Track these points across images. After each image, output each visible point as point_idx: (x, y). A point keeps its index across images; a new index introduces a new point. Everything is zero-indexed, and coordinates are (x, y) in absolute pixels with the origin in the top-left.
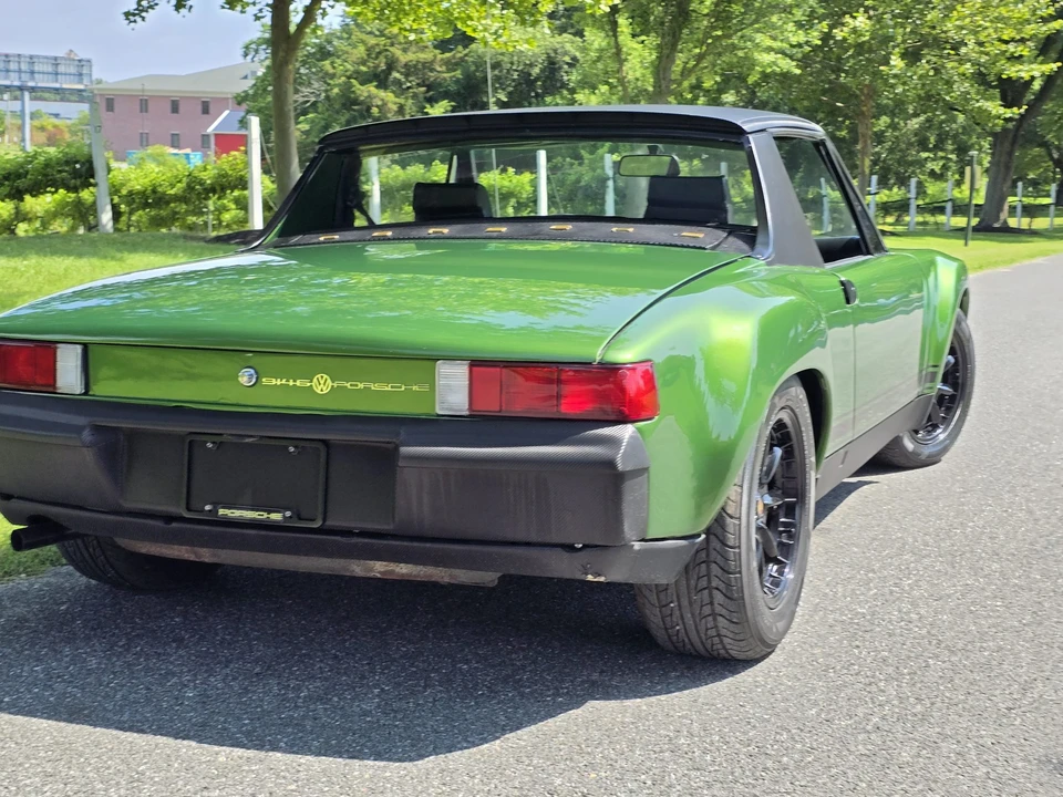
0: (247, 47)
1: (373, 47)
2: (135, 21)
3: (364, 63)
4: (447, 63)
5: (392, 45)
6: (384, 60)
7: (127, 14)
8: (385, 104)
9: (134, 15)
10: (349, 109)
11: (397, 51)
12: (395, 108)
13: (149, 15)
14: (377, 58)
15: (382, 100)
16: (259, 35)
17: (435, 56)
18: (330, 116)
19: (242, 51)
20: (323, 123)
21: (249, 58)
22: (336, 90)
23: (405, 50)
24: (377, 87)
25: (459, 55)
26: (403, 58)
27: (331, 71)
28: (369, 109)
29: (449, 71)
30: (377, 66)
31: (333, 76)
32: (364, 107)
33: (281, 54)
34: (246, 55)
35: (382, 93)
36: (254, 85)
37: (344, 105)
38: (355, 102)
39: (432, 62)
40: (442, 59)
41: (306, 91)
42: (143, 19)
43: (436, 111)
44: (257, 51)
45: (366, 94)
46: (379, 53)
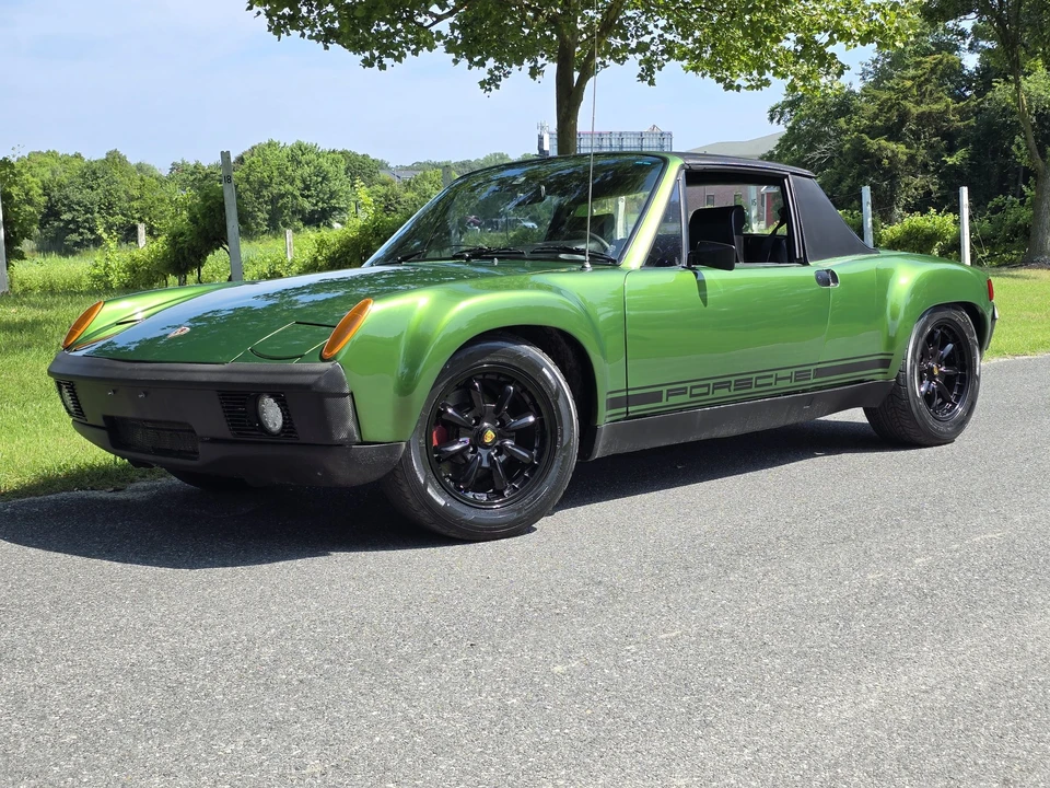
0: (772, 110)
1: (886, 101)
2: (490, 90)
3: (876, 116)
4: (959, 111)
5: (905, 98)
6: (896, 113)
7: (482, 84)
8: (895, 155)
9: (489, 84)
10: (861, 163)
11: (909, 105)
12: (905, 158)
13: (503, 82)
14: (889, 110)
15: (893, 151)
16: (783, 98)
17: (948, 106)
18: (842, 169)
19: (768, 115)
20: (836, 177)
21: (775, 121)
22: (848, 146)
23: (918, 103)
24: (887, 140)
25: (973, 104)
26: (915, 110)
27: (845, 127)
28: (880, 161)
29: (962, 120)
30: (888, 119)
31: (845, 132)
32: (875, 159)
33: (564, 110)
34: (772, 119)
35: (892, 146)
36: (779, 145)
37: (855, 159)
38: (868, 155)
39: (946, 112)
40: (955, 109)
41: (823, 147)
42: (497, 87)
43: (954, 159)
44: (782, 114)
45: (876, 147)
46: (892, 107)
